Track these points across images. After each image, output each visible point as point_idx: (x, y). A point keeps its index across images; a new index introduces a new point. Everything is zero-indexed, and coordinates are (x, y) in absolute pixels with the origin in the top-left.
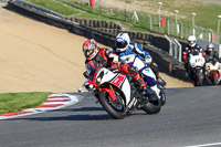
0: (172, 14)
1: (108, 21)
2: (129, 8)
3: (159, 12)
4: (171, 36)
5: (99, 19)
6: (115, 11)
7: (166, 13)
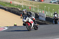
0: (32, 6)
1: (15, 8)
2: (21, 4)
3: (29, 5)
4: (32, 12)
5: (13, 7)
6: (17, 5)
7: (31, 6)
